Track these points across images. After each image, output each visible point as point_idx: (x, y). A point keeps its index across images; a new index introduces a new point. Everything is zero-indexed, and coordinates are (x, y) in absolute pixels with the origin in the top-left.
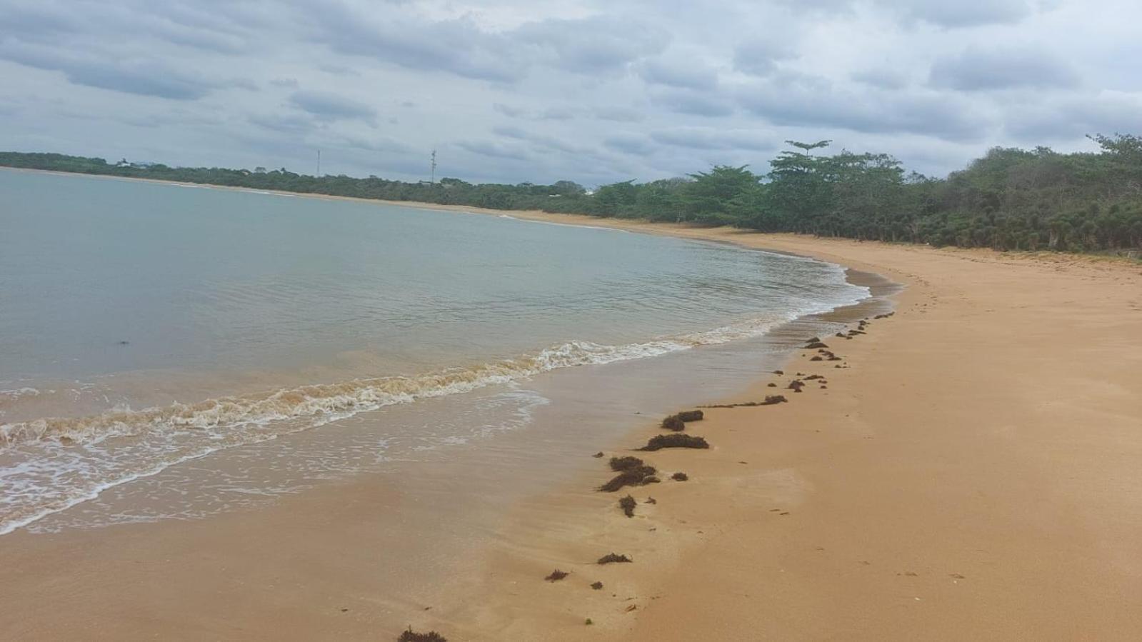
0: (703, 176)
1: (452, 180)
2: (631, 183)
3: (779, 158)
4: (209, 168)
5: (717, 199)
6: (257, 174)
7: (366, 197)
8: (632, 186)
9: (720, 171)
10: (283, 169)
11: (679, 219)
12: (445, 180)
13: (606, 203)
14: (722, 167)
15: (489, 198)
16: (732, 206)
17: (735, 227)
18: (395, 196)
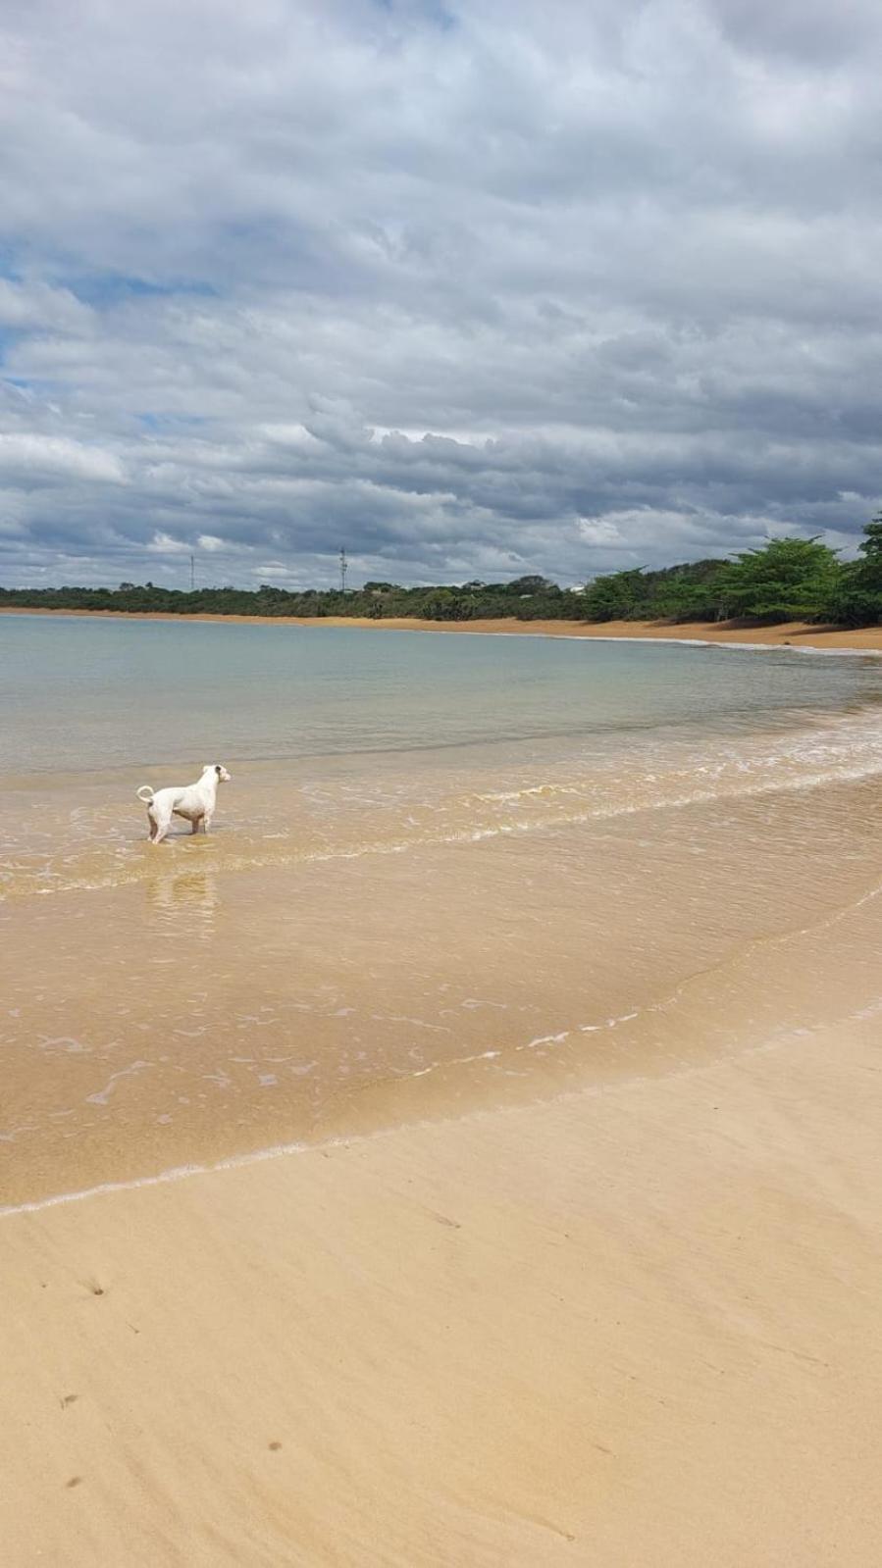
0: (754, 554)
1: (380, 585)
2: (641, 571)
3: (877, 521)
4: (59, 588)
5: (778, 585)
6: (123, 592)
7: (272, 614)
8: (641, 575)
9: (780, 546)
10: (149, 585)
11: (718, 618)
12: (371, 586)
13: (608, 601)
14: (783, 540)
15: (439, 605)
16: (806, 593)
17: (808, 623)
18: (309, 611)
